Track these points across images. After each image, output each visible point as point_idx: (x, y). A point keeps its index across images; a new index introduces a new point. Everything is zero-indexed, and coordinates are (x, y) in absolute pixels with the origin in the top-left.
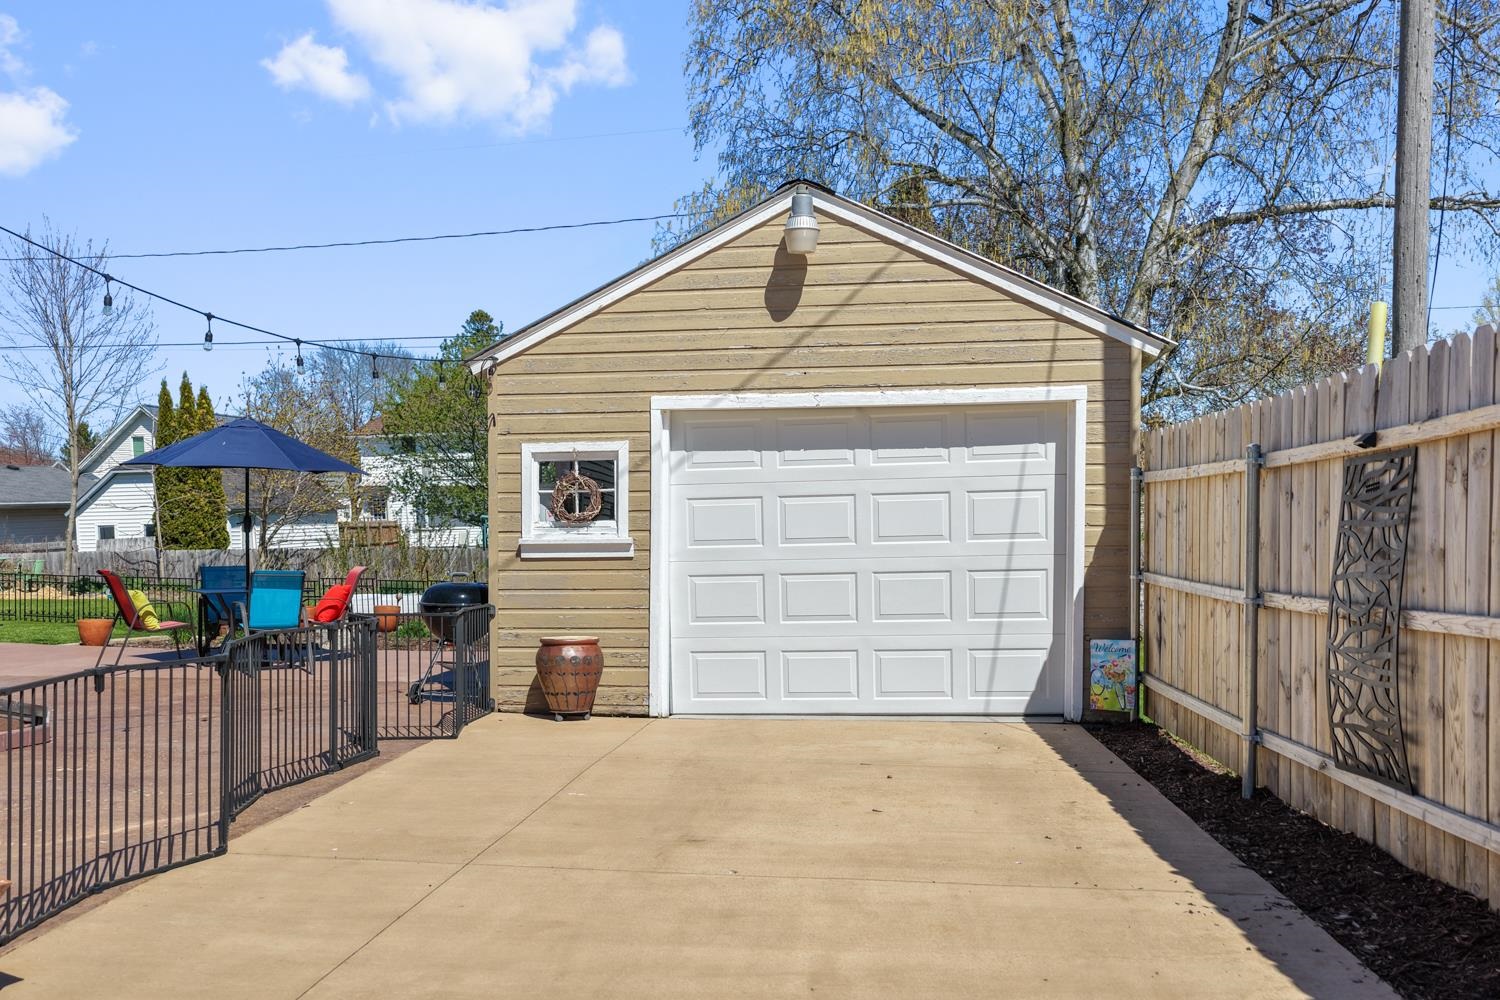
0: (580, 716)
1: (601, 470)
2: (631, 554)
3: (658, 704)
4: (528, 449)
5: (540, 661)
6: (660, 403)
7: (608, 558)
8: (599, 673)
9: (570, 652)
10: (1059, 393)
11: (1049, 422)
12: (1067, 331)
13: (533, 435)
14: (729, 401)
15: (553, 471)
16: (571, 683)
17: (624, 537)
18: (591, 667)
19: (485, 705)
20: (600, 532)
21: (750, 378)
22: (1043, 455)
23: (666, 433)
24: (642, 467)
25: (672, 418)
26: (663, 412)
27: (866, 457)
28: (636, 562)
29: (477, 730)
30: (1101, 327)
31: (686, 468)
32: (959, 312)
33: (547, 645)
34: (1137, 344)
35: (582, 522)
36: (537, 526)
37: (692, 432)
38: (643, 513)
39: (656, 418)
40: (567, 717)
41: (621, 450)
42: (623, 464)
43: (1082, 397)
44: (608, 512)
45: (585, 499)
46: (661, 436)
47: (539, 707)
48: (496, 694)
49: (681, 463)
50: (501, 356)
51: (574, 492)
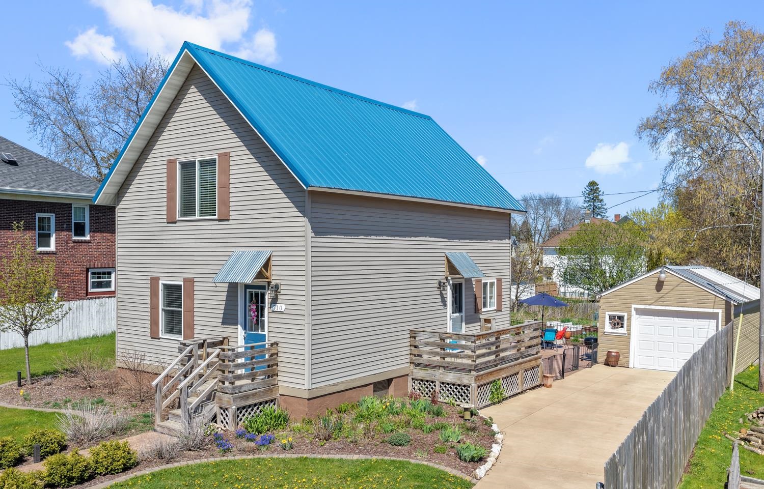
0: (615, 366)
1: (621, 318)
2: (626, 335)
3: (631, 365)
4: (607, 313)
5: (608, 355)
6: (633, 306)
7: (622, 336)
8: (619, 358)
9: (613, 354)
10: (716, 311)
11: (714, 316)
12: (717, 298)
13: (608, 310)
14: (648, 307)
15: (612, 318)
16: (613, 360)
17: (626, 332)
18: (617, 357)
19: (596, 362)
20: (620, 330)
21: (652, 303)
22: (714, 322)
23: (635, 312)
24: (629, 319)
25: (636, 309)
26: (634, 308)
27: (676, 319)
28: (627, 337)
29: (595, 367)
30: (725, 298)
31: (639, 319)
32: (695, 293)
33: (609, 352)
34: (732, 302)
35: (617, 328)
36: (608, 328)
37: (640, 312)
38: (629, 327)
39: (633, 310)
40: (612, 366)
41: (625, 315)
42: (626, 318)
43: (720, 312)
44: (622, 327)
45: (618, 324)
46: (633, 312)
47: (607, 364)
48: (598, 360)
49: (637, 318)
50: (602, 295)
51: (616, 322)
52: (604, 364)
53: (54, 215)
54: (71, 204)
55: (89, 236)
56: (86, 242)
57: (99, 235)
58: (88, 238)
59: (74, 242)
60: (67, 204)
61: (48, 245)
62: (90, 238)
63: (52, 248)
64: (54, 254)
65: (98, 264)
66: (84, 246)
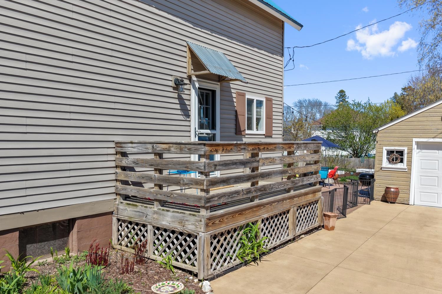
0: (394, 203)
1: (401, 153)
2: (407, 170)
3: (411, 202)
4: (384, 148)
5: (386, 191)
6: (415, 140)
7: (402, 171)
8: (398, 194)
9: (392, 190)
13: (386, 145)
14: (432, 140)
15: (390, 153)
16: (393, 196)
17: (405, 167)
18: (397, 193)
19: (372, 199)
20: (399, 166)
21: (437, 135)
23: (416, 146)
24: (410, 153)
25: (418, 143)
26: (416, 142)
28: (408, 173)
29: (373, 202)
31: (420, 153)
33: (387, 188)
35: (396, 163)
36: (385, 164)
37: (421, 146)
38: (410, 161)
39: (414, 143)
40: (391, 203)
41: (406, 150)
42: (406, 152)
44: (402, 161)
45: (397, 158)
46: (415, 146)
47: (385, 200)
48: (375, 197)
49: (419, 152)
50: (380, 129)
51: (394, 157)
52: (381, 201)
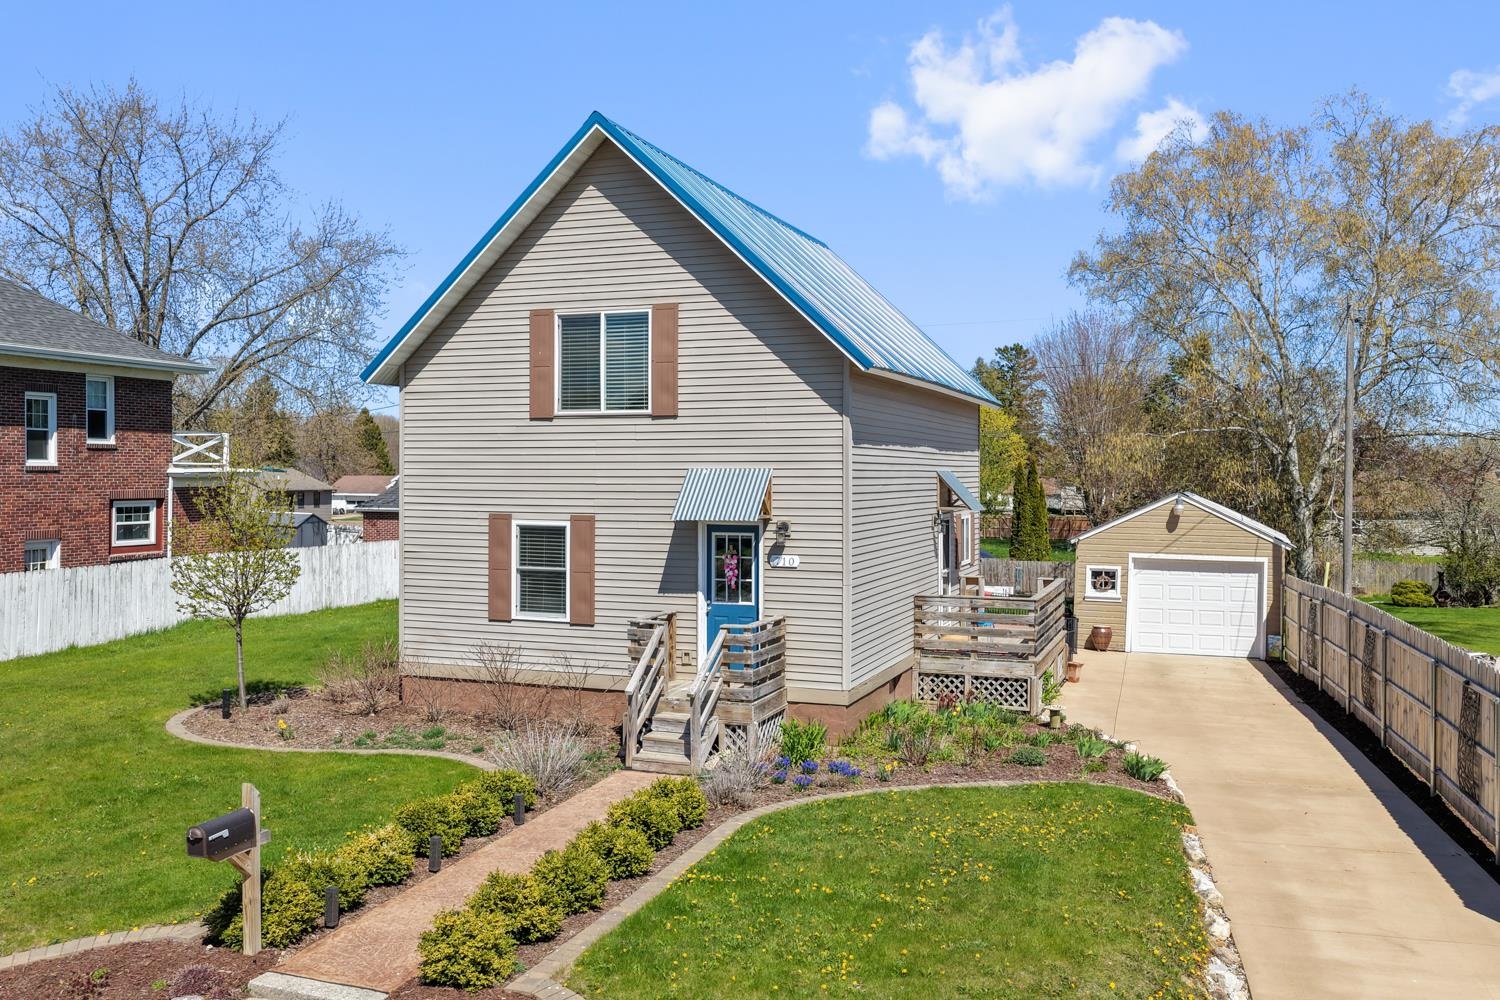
0: (1105, 651)
1: (1112, 575)
2: (1120, 601)
3: (1128, 648)
4: (1089, 567)
5: (1093, 632)
6: (1132, 555)
7: (1114, 602)
8: (1110, 637)
9: (1103, 631)
10: (1259, 559)
11: (1256, 568)
12: (1261, 541)
13: (1090, 563)
14: (1155, 556)
15: (1096, 574)
16: (1102, 640)
17: (1119, 596)
18: (1108, 635)
19: (1077, 646)
20: (1110, 594)
21: (1161, 550)
22: (1254, 577)
23: (1133, 565)
24: (1125, 575)
25: (1135, 560)
26: (1133, 558)
27: (1197, 574)
28: (1122, 604)
30: (1272, 540)
31: (1139, 576)
32: (1228, 533)
33: (1095, 628)
34: (1283, 546)
35: (1105, 590)
36: (1090, 592)
37: (1142, 565)
38: (1125, 588)
39: (1130, 560)
40: (1100, 650)
41: (1119, 569)
42: (1119, 574)
43: (1266, 561)
44: (1113, 587)
45: (1106, 584)
46: (1131, 565)
47: (1092, 646)
48: (1079, 643)
49: (1137, 574)
50: (1081, 538)
51: (1103, 580)
52: (1086, 648)
53: (55, 395)
54: (84, 375)
55: (113, 437)
56: (109, 450)
57: (131, 435)
58: (111, 441)
59: (89, 449)
60: (77, 375)
61: (43, 455)
62: (117, 441)
63: (52, 460)
64: (56, 472)
65: (130, 492)
66: (107, 457)
